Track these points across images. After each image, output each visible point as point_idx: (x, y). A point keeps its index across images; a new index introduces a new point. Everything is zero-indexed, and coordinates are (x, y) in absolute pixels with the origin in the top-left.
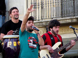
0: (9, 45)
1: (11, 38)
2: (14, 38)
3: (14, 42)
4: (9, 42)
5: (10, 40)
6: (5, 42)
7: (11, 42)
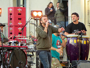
1: (72, 37)
3: (74, 40)
4: (71, 40)
6: (68, 40)
7: (72, 40)
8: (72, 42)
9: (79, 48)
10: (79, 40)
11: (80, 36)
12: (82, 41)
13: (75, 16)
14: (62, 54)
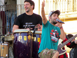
0: (19, 39)
1: (21, 33)
2: (24, 33)
3: (24, 36)
4: (19, 37)
5: (20, 34)
6: (16, 36)
7: (21, 37)
8: (21, 39)
9: (30, 47)
10: (30, 37)
11: (32, 31)
12: (35, 38)
13: (28, 4)
14: (7, 55)
